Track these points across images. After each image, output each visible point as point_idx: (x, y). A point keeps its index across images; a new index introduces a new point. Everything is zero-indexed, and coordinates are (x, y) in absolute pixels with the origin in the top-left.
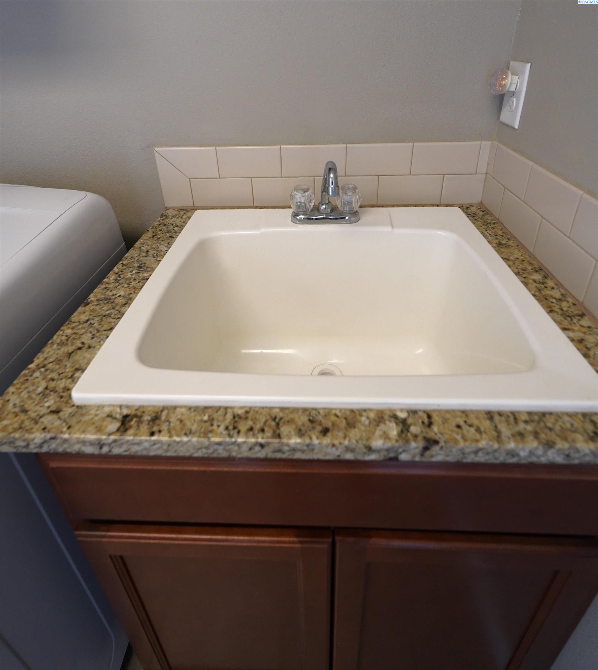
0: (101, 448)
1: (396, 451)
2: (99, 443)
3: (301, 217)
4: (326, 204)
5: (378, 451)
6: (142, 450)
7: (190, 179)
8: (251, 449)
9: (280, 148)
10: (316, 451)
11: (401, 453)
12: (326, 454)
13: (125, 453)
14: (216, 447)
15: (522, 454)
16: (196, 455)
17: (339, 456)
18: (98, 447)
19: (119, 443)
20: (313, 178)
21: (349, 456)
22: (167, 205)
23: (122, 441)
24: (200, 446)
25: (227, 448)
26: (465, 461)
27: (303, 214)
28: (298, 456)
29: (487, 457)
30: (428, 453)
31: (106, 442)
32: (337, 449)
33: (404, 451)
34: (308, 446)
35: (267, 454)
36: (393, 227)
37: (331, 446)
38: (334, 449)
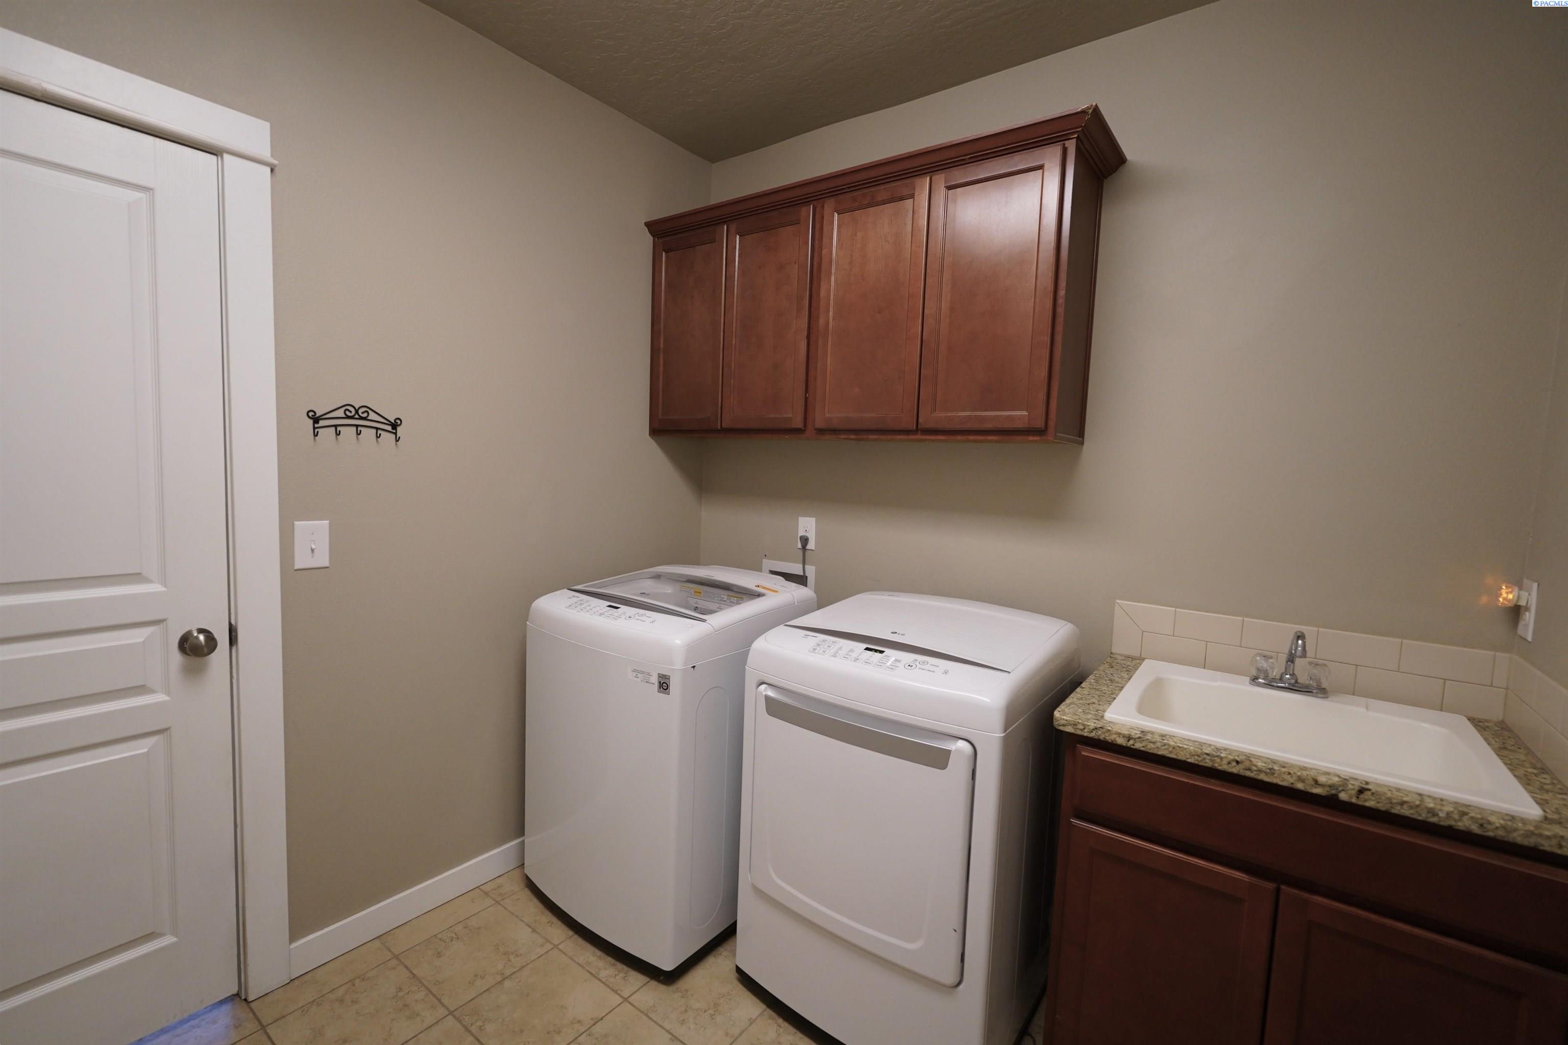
0: (1128, 741)
1: (1337, 789)
2: (1129, 737)
3: (1261, 680)
4: (1290, 675)
5: (1322, 786)
6: (1154, 748)
7: (1143, 631)
8: (1229, 763)
9: (1243, 620)
10: (1275, 775)
11: (1340, 792)
12: (1284, 780)
13: (1142, 749)
14: (1205, 756)
15: (1441, 815)
16: (1189, 760)
17: (1292, 784)
18: (1126, 740)
19: (1141, 740)
20: (1276, 654)
21: (1300, 786)
22: (1112, 651)
23: (1144, 739)
24: (1194, 754)
25: (1213, 758)
26: (1393, 811)
27: (1263, 679)
28: (1263, 777)
29: (1411, 811)
30: (1362, 796)
31: (1133, 737)
32: (1292, 777)
33: (1343, 790)
34: (1270, 769)
35: (1239, 771)
36: (1367, 708)
37: (1287, 773)
38: (1289, 776)
